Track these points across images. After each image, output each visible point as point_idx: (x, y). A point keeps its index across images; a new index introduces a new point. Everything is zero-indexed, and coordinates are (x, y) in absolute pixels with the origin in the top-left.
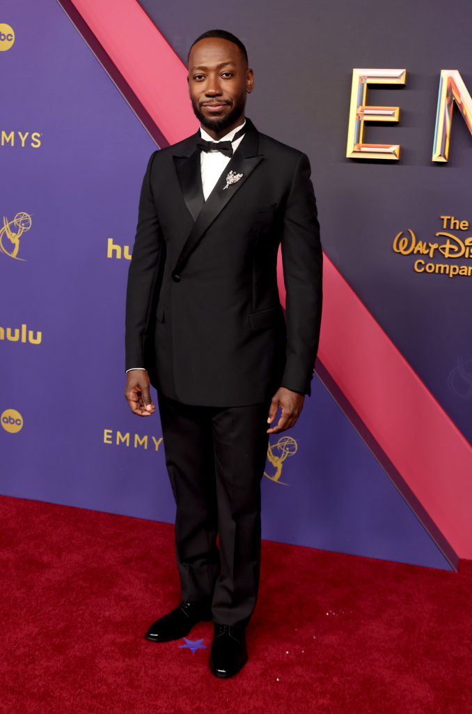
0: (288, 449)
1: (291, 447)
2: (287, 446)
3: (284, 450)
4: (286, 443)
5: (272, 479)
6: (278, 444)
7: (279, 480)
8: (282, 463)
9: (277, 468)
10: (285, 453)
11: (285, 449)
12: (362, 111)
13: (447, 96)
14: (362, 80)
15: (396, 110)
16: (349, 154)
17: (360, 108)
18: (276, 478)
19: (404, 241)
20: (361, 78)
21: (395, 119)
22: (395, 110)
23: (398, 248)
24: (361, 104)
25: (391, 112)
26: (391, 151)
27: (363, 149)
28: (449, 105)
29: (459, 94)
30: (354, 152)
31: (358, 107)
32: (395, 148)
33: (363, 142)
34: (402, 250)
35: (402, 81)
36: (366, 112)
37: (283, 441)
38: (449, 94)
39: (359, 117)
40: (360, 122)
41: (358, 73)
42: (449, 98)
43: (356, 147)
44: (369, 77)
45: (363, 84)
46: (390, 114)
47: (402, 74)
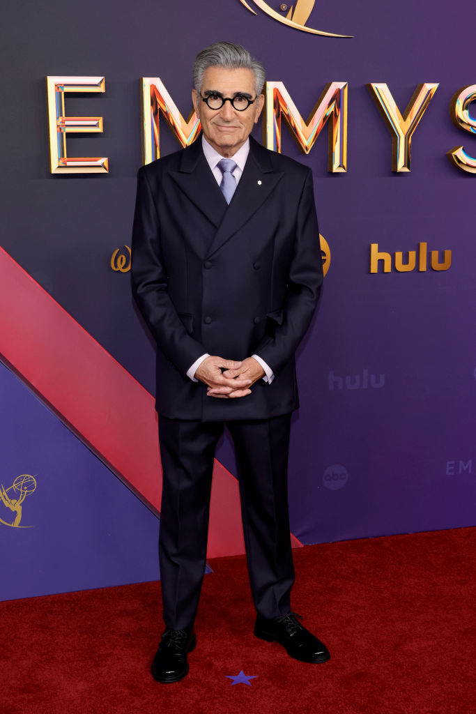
0: (25, 488)
1: (29, 485)
2: (24, 485)
3: (21, 490)
4: (23, 482)
5: (12, 525)
6: (14, 485)
7: (20, 525)
8: (21, 505)
9: (16, 512)
10: (23, 493)
11: (23, 489)
12: (63, 122)
13: (152, 104)
14: (58, 88)
15: (101, 120)
16: (54, 170)
17: (60, 118)
18: (16, 523)
19: (122, 258)
20: (58, 86)
21: (100, 130)
22: (98, 120)
23: (116, 266)
24: (61, 116)
25: (94, 123)
26: (100, 164)
27: (69, 164)
28: (155, 114)
29: (163, 102)
30: (59, 167)
31: (58, 118)
32: (103, 161)
33: (68, 157)
34: (120, 267)
35: (102, 89)
36: (67, 123)
37: (18, 481)
38: (154, 102)
39: (61, 129)
40: (62, 134)
41: (52, 81)
42: (154, 107)
43: (61, 162)
44: (66, 85)
45: (60, 93)
46: (94, 125)
47: (101, 82)
